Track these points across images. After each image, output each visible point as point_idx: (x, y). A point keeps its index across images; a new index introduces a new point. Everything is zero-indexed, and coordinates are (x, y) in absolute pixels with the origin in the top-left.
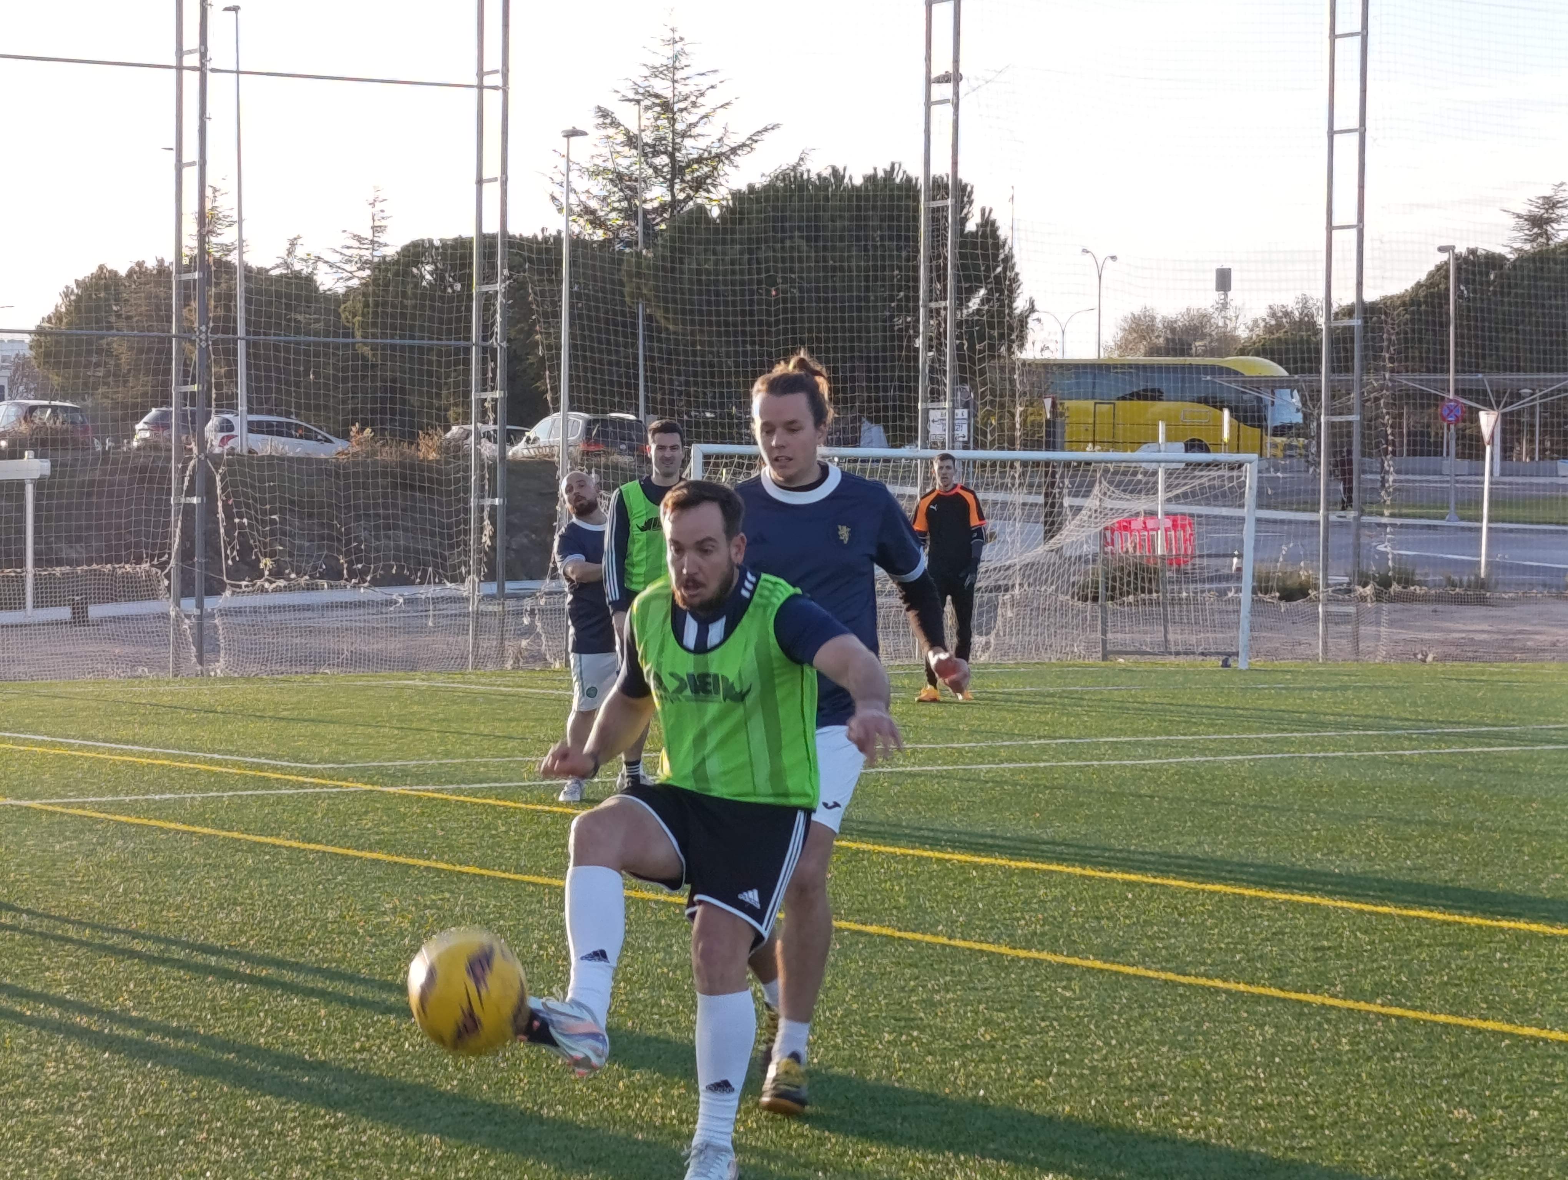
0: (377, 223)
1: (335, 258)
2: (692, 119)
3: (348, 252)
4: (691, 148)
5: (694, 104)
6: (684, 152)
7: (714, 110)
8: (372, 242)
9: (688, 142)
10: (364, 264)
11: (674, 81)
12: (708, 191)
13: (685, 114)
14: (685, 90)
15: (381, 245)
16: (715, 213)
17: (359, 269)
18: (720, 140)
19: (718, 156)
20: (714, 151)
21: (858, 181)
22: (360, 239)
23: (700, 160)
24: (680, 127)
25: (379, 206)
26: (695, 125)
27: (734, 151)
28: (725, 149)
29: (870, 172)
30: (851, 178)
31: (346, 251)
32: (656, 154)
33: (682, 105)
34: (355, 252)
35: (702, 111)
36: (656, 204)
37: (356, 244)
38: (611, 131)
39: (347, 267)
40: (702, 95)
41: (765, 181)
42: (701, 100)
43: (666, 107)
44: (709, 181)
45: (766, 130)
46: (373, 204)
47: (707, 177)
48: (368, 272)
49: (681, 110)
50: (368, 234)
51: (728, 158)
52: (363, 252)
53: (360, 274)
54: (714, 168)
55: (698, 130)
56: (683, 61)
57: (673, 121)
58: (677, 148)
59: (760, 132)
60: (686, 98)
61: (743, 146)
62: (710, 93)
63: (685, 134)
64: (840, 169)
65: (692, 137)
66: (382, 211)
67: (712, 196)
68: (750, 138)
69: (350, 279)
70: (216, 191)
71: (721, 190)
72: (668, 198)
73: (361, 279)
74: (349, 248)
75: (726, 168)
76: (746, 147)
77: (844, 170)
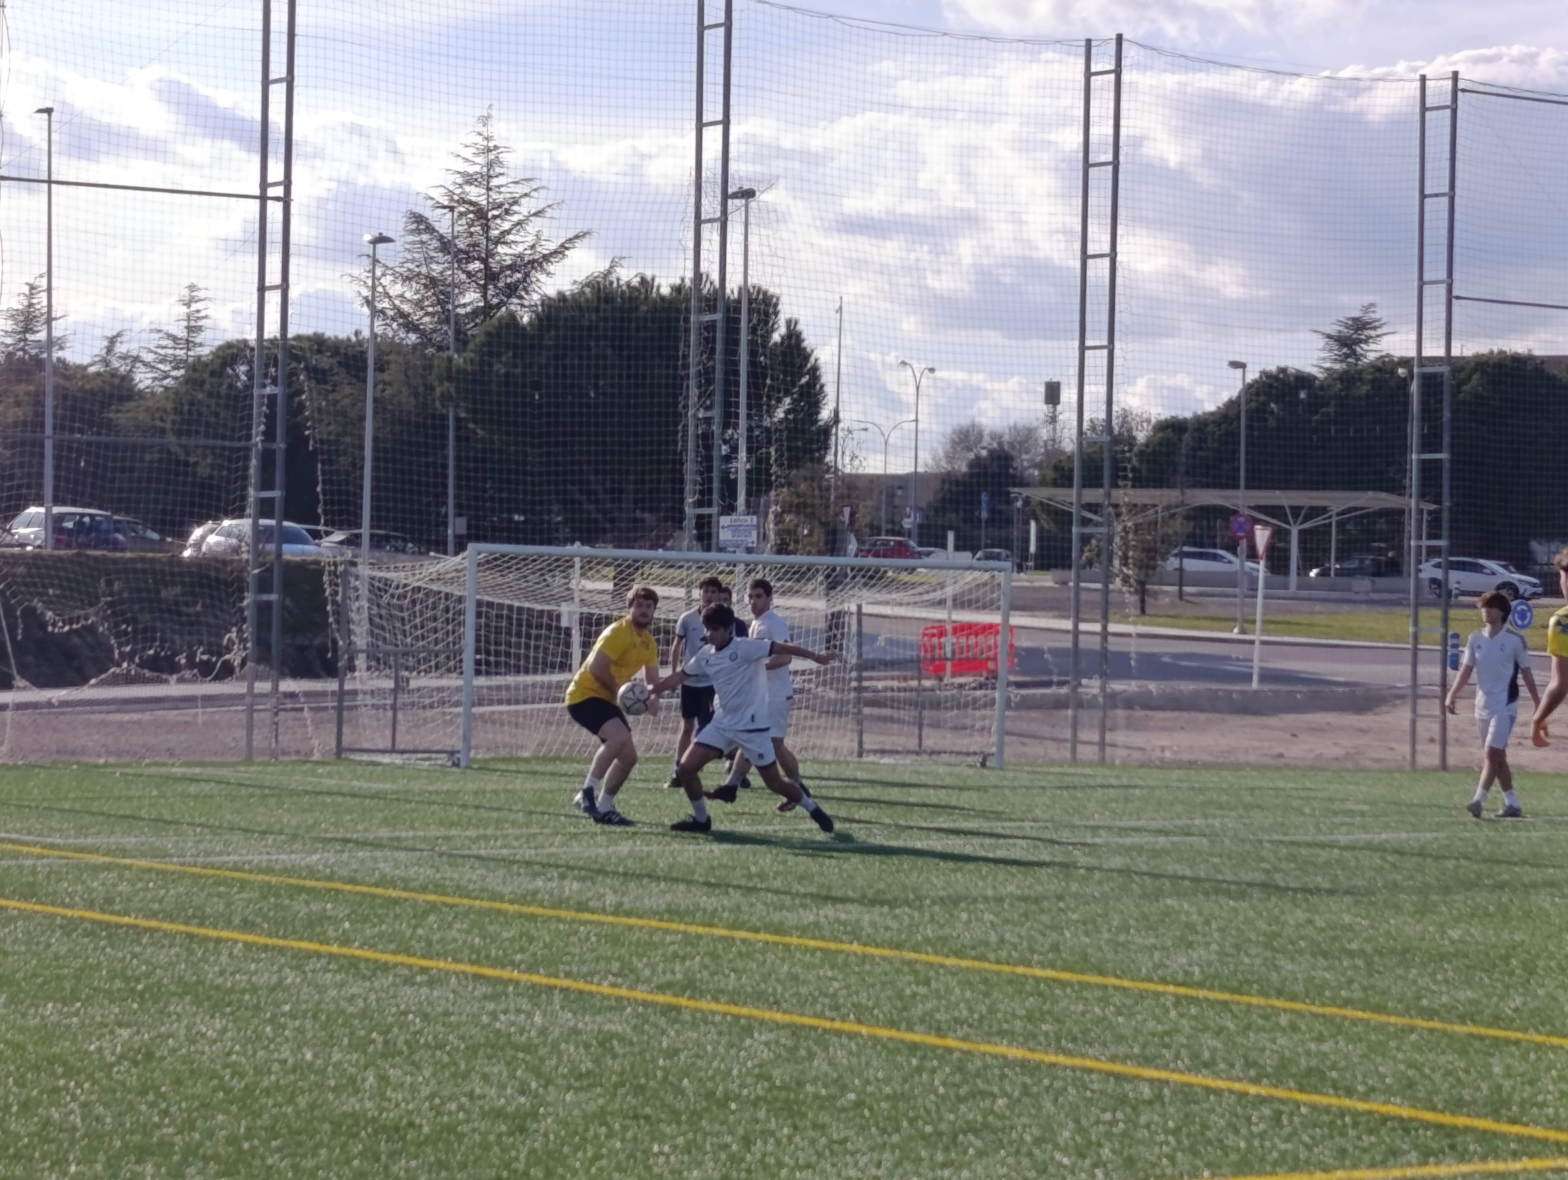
0: (192, 324)
1: (149, 357)
2: (506, 226)
3: (162, 352)
4: (504, 254)
5: (507, 212)
6: (497, 258)
7: (528, 218)
8: (188, 342)
9: (501, 249)
10: (177, 363)
11: (489, 189)
12: (521, 298)
13: (498, 221)
14: (500, 198)
15: (196, 345)
16: (526, 318)
17: (174, 369)
18: (533, 247)
19: (530, 263)
20: (526, 258)
21: (665, 291)
22: (174, 338)
23: (513, 268)
24: (495, 233)
25: (194, 307)
26: (508, 232)
27: (546, 258)
28: (537, 256)
29: (678, 282)
30: (659, 288)
31: (159, 351)
32: (470, 259)
33: (495, 212)
34: (170, 352)
35: (515, 218)
36: (469, 309)
37: (170, 343)
38: (425, 237)
39: (161, 366)
40: (516, 202)
41: (576, 288)
42: (515, 208)
43: (481, 214)
44: (521, 287)
45: (577, 237)
46: (188, 305)
47: (520, 283)
48: (182, 372)
49: (495, 217)
50: (182, 333)
51: (540, 265)
52: (178, 352)
53: (174, 373)
54: (527, 275)
55: (511, 237)
56: (498, 170)
57: (486, 228)
58: (490, 254)
59: (570, 240)
60: (500, 205)
61: (555, 253)
62: (523, 201)
63: (498, 241)
64: (649, 276)
65: (505, 244)
66: (198, 311)
67: (524, 303)
68: (562, 246)
69: (165, 378)
70: (32, 287)
71: (534, 296)
72: (481, 304)
73: (175, 378)
74: (163, 347)
75: (539, 275)
76: (559, 253)
77: (654, 279)
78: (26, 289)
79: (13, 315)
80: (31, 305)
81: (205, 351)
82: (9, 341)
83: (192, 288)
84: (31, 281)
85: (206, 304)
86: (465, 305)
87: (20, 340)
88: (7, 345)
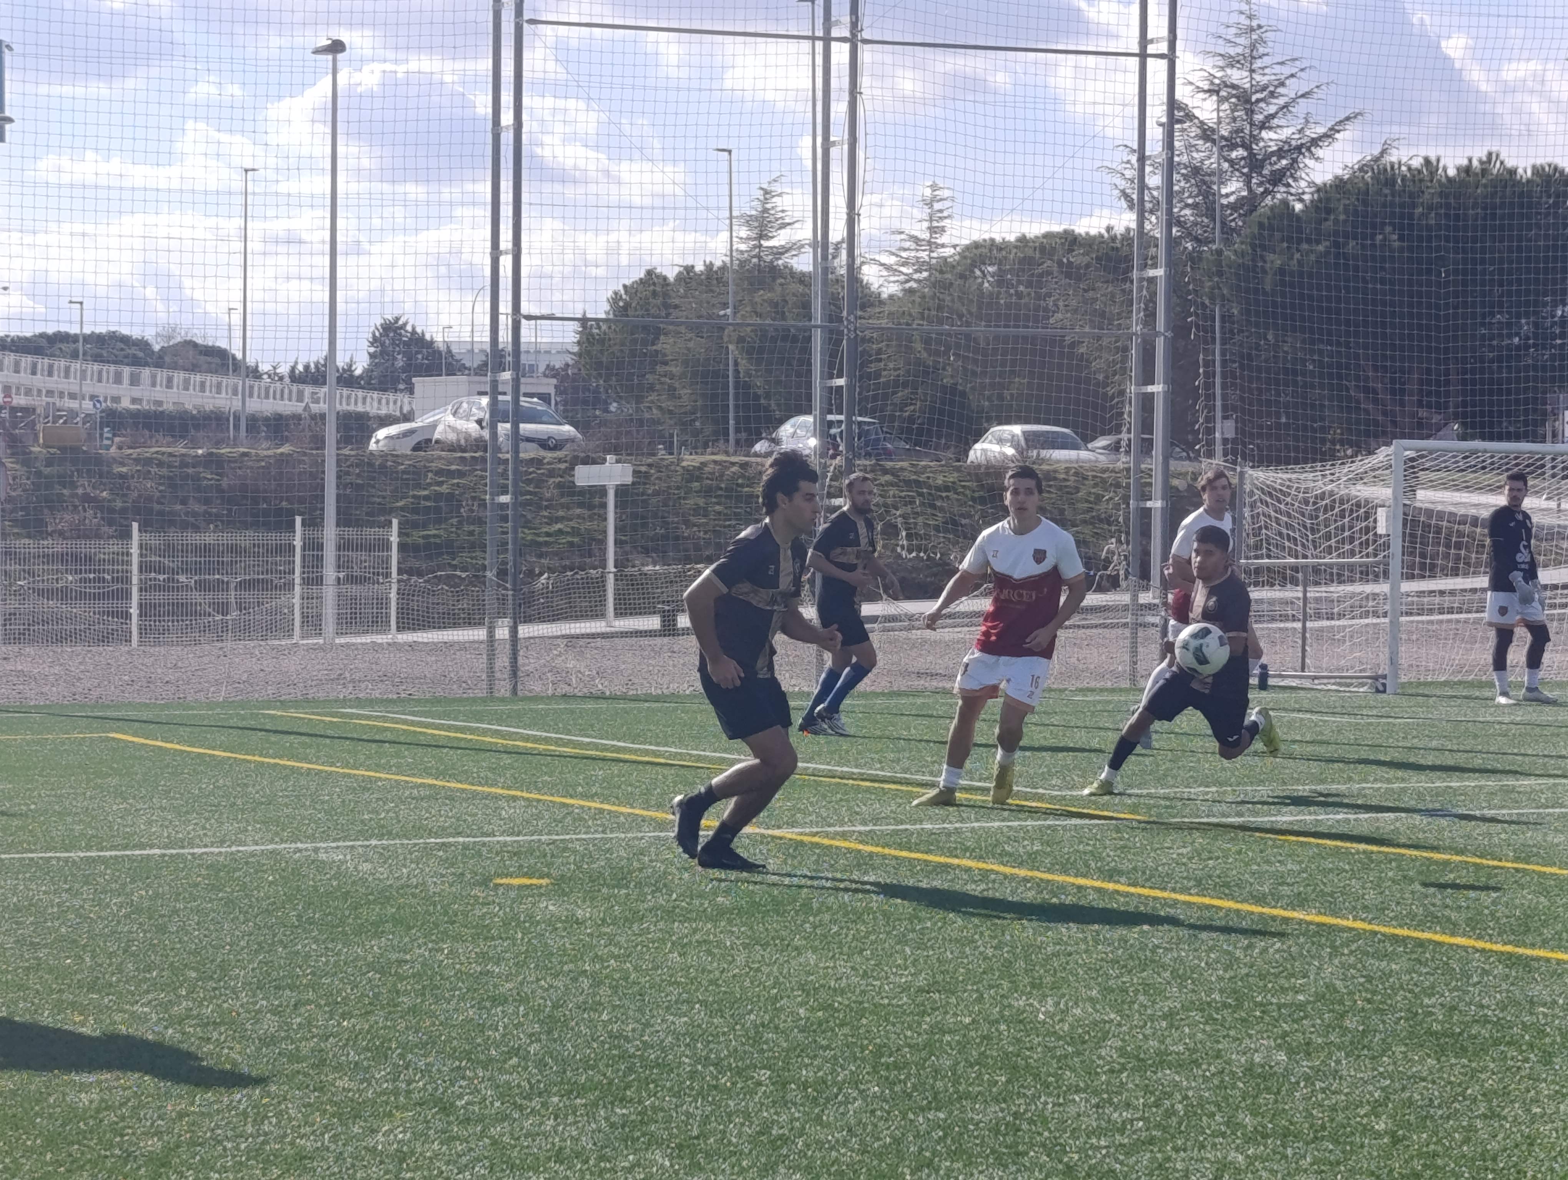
0: (935, 224)
1: (890, 260)
2: (1272, 109)
3: (904, 254)
4: (1271, 138)
5: (1272, 94)
6: (1262, 144)
7: (1294, 100)
8: (930, 243)
9: (1265, 134)
10: (920, 266)
11: (1252, 71)
12: (1288, 185)
13: (1262, 105)
14: (1264, 80)
15: (938, 246)
16: (1298, 207)
17: (916, 271)
18: (1300, 131)
19: (1299, 148)
20: (1294, 143)
21: (1452, 172)
22: (916, 240)
23: (1280, 153)
24: (1259, 117)
25: (937, 206)
26: (1273, 116)
27: (1315, 142)
28: (1305, 140)
29: (1465, 162)
30: (1445, 169)
31: (901, 253)
32: (1233, 147)
33: (1259, 96)
34: (913, 254)
35: (1281, 101)
36: (1232, 199)
37: (913, 246)
38: (1185, 124)
39: (904, 270)
40: (1282, 84)
41: (1348, 174)
42: (1281, 90)
43: (1244, 98)
44: (1288, 174)
45: (1348, 119)
46: (930, 204)
47: (1287, 170)
48: (925, 274)
49: (1258, 101)
50: (926, 236)
51: (1309, 149)
52: (921, 254)
53: (916, 276)
54: (1295, 161)
55: (1275, 122)
56: (1261, 50)
57: (1250, 112)
58: (1255, 139)
59: (1340, 122)
60: (1264, 88)
61: (1325, 136)
62: (1287, 82)
63: (1263, 126)
64: (1433, 159)
65: (1270, 128)
66: (941, 211)
67: (1293, 191)
68: (1331, 129)
69: (907, 281)
70: (766, 192)
71: (1303, 184)
72: (1245, 193)
73: (918, 281)
74: (905, 250)
75: (1307, 161)
76: (1329, 136)
77: (1438, 161)
78: (760, 194)
79: (748, 221)
80: (765, 210)
81: (948, 252)
82: (743, 247)
83: (934, 188)
84: (765, 186)
85: (947, 204)
86: (1227, 195)
87: (755, 247)
88: (742, 252)
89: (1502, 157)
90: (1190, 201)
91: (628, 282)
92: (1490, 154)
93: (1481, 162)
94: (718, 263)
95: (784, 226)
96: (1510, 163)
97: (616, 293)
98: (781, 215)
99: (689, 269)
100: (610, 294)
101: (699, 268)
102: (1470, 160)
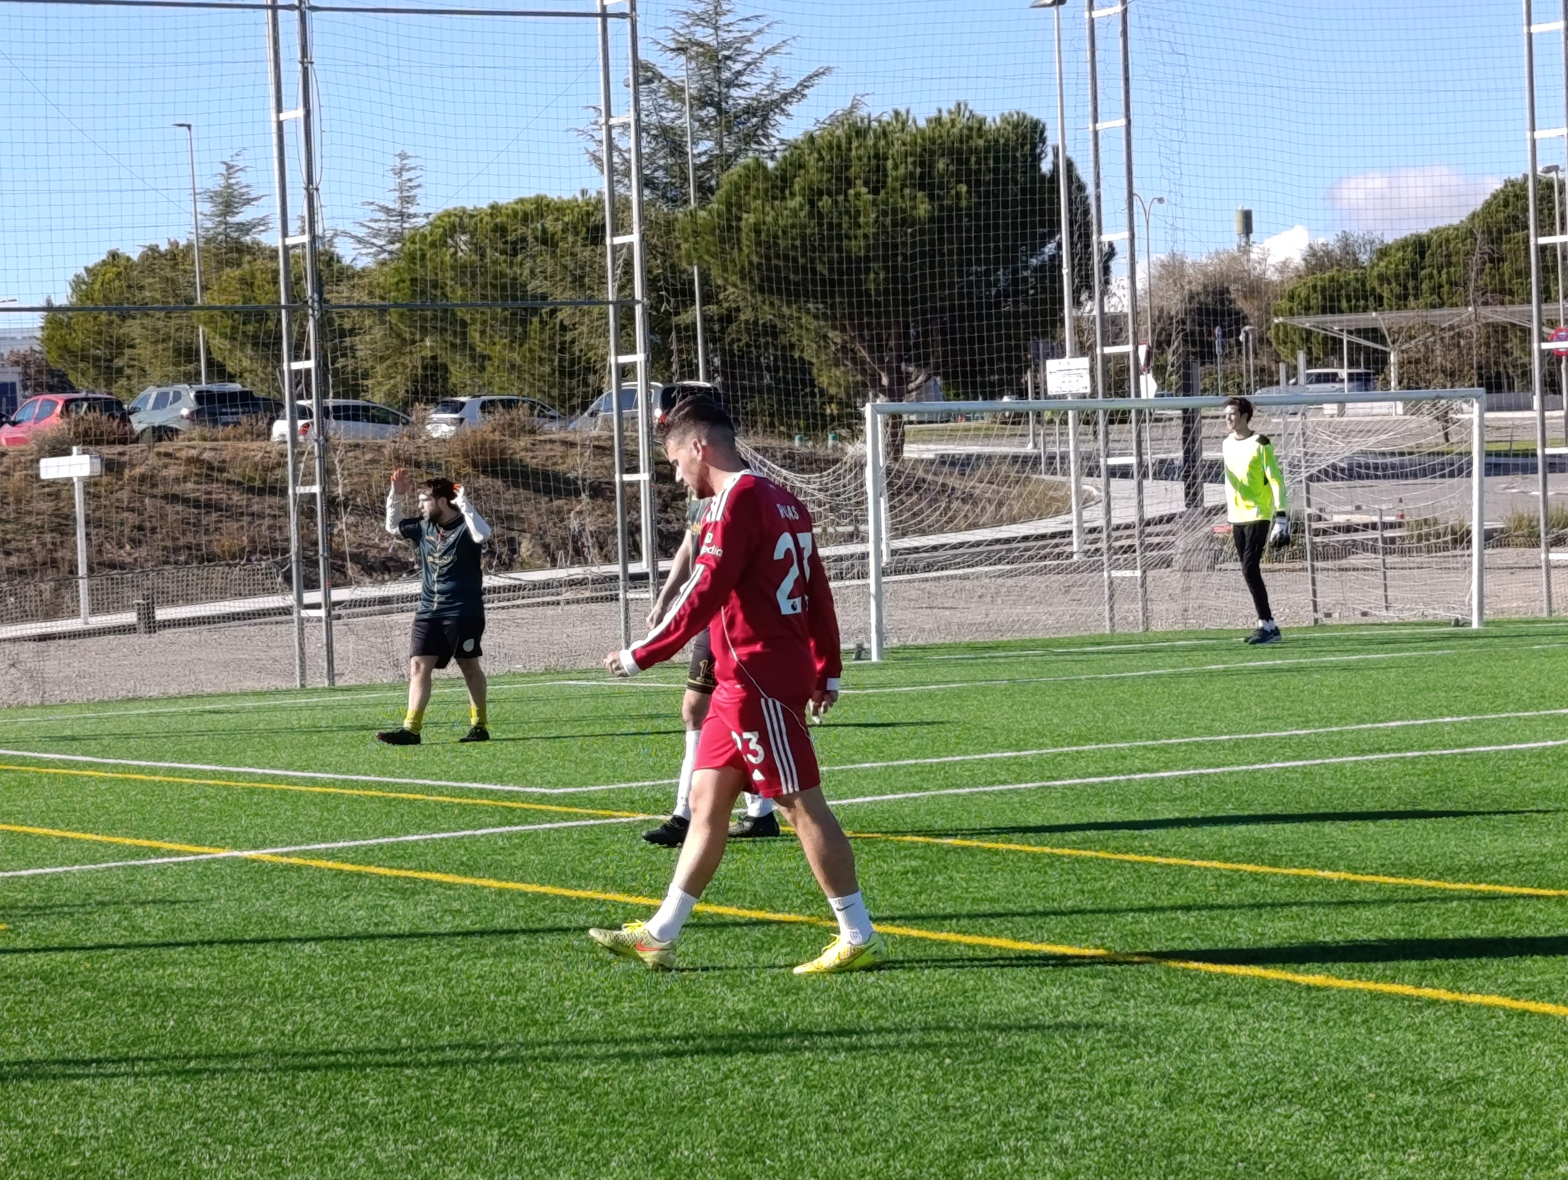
0: (405, 194)
1: (361, 232)
2: (738, 66)
3: (375, 225)
4: (738, 98)
5: (738, 51)
6: (731, 102)
7: (762, 56)
8: (402, 214)
9: (735, 92)
10: (393, 237)
11: (717, 28)
12: (759, 143)
13: (729, 63)
14: (730, 37)
15: (410, 216)
16: (771, 164)
17: (388, 242)
18: (769, 87)
19: (769, 105)
20: (764, 100)
21: (922, 123)
22: (387, 210)
23: (750, 111)
24: (726, 75)
25: (406, 175)
26: (741, 73)
27: (784, 98)
28: (776, 96)
29: (934, 114)
30: (915, 122)
31: (372, 225)
32: (704, 105)
33: (725, 53)
34: (384, 225)
35: (747, 58)
36: (704, 159)
37: (384, 216)
38: (653, 84)
39: (376, 241)
40: (749, 40)
42: (747, 47)
43: (711, 56)
44: (760, 132)
45: (817, 75)
46: (399, 172)
47: (756, 127)
48: (398, 245)
49: (726, 58)
50: (397, 206)
51: (779, 106)
52: (392, 225)
53: (390, 247)
54: (765, 118)
55: (745, 79)
56: (726, 7)
57: (718, 70)
58: (724, 97)
59: (810, 77)
60: (730, 45)
61: (795, 91)
62: (754, 39)
63: (731, 84)
64: (903, 111)
65: (739, 86)
66: (410, 180)
67: (765, 148)
68: (801, 84)
69: (379, 253)
70: (229, 167)
71: (775, 142)
72: (717, 152)
73: (391, 253)
74: (376, 221)
75: (777, 117)
76: (797, 93)
77: (908, 112)
78: (223, 169)
79: (213, 197)
80: (229, 186)
81: (421, 221)
82: (209, 224)
83: (403, 156)
84: (228, 160)
85: (418, 173)
86: (700, 155)
87: (220, 222)
88: (207, 230)
89: (970, 107)
90: (662, 162)
91: (90, 265)
92: (959, 105)
93: (950, 112)
94: (183, 242)
95: (248, 202)
96: (979, 113)
97: (77, 276)
98: (244, 190)
99: (154, 249)
100: (71, 277)
101: (164, 247)
102: (940, 111)
